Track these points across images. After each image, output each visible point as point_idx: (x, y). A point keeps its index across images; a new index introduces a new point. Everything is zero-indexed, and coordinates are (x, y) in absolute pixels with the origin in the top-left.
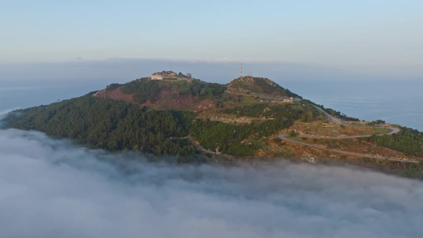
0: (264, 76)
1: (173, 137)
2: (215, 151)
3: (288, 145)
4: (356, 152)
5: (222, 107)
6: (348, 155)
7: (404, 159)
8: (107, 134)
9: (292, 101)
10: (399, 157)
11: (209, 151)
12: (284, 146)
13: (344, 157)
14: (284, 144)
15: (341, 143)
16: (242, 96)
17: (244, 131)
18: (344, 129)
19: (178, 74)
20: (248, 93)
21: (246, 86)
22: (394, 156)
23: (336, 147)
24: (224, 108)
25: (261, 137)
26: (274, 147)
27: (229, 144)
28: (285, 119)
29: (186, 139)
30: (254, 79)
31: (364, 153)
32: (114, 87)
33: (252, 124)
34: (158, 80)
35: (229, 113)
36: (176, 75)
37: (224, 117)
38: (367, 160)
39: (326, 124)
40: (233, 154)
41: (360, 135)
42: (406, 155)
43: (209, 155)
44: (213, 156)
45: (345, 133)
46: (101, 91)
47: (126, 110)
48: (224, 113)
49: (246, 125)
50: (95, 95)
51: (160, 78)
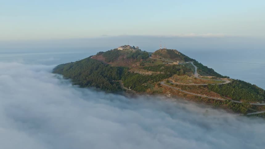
0: (174, 49)
1: (114, 80)
2: (129, 88)
3: (163, 87)
4: (194, 92)
5: (143, 66)
6: (188, 94)
7: (219, 98)
8: (85, 77)
9: (178, 63)
10: (216, 97)
11: (126, 88)
12: (161, 88)
13: (185, 95)
14: (161, 86)
15: (188, 87)
16: (156, 60)
17: (146, 79)
18: (196, 80)
19: (132, 47)
20: (160, 58)
21: (162, 54)
22: (214, 96)
23: (185, 89)
24: (144, 67)
25: (153, 82)
26: (156, 88)
27: (136, 85)
28: (168, 73)
29: (119, 82)
30: (167, 50)
31: (198, 93)
32: (101, 53)
33: (151, 76)
34: (120, 50)
35: (145, 69)
36: (131, 47)
37: (142, 71)
38: (197, 97)
39: (188, 77)
40: (136, 90)
41: (203, 84)
42: (221, 96)
43: (125, 90)
44: (127, 91)
45: (195, 83)
46: (95, 56)
47: (99, 66)
48: (143, 69)
49: (148, 76)
50: (92, 57)
51: (121, 49)
